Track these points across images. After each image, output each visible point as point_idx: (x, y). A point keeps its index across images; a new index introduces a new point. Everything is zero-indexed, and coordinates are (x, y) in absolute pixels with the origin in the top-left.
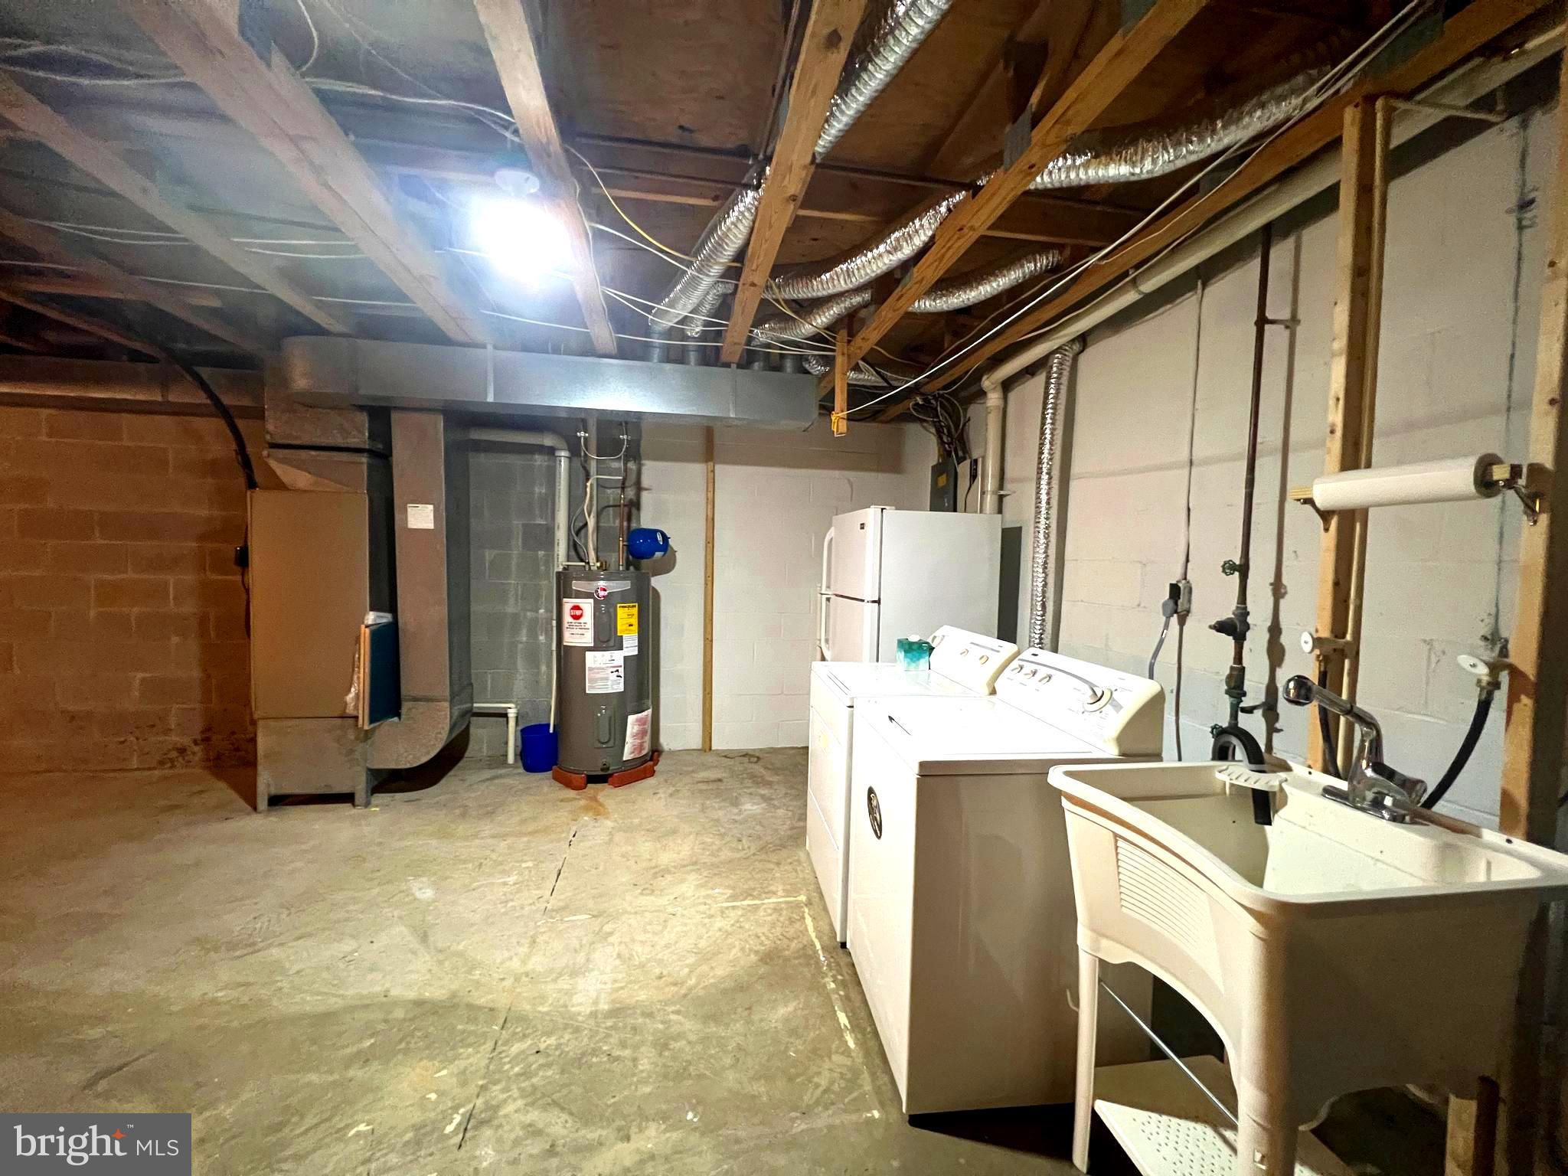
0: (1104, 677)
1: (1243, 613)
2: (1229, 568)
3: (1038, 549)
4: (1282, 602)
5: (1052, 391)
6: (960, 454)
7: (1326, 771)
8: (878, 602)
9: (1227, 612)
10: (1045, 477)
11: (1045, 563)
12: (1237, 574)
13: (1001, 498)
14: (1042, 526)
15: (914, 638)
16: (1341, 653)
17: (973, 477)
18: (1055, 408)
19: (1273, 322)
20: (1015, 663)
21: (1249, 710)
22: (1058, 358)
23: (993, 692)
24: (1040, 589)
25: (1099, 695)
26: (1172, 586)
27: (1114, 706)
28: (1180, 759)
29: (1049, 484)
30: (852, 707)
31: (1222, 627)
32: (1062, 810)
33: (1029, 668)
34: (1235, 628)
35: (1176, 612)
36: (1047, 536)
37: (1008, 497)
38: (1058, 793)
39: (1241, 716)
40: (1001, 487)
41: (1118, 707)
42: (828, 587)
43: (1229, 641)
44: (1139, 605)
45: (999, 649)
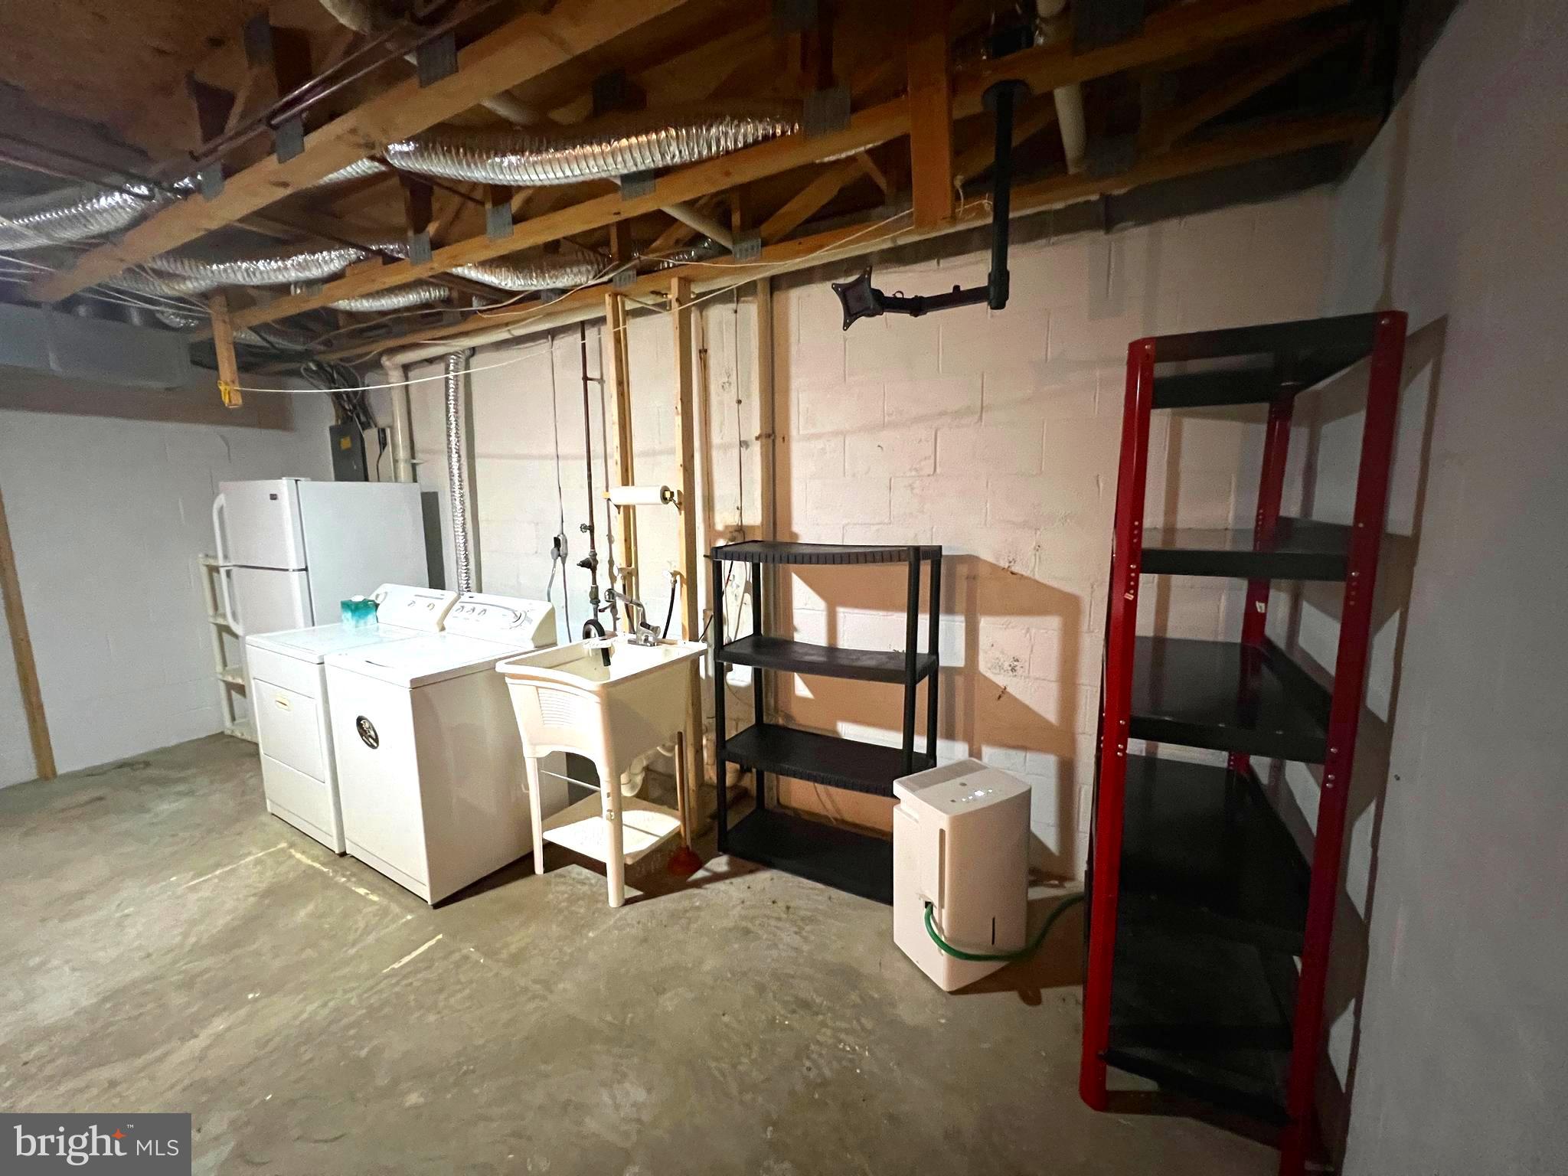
0: (520, 605)
1: (594, 555)
2: (583, 528)
3: (456, 514)
4: (613, 545)
5: (451, 386)
6: (363, 419)
7: (630, 633)
8: (306, 569)
9: (585, 554)
10: (455, 456)
11: (464, 524)
12: (588, 531)
13: (414, 466)
14: (457, 495)
15: (358, 598)
16: (630, 574)
17: (383, 444)
18: (456, 400)
19: (591, 379)
20: (458, 605)
21: (602, 611)
22: (453, 359)
23: (443, 629)
24: (462, 545)
25: (519, 616)
26: (555, 538)
27: (528, 621)
28: (570, 641)
29: (459, 461)
30: (323, 663)
31: (585, 564)
32: (506, 684)
33: (468, 607)
34: (590, 564)
35: (559, 555)
36: (462, 503)
37: (421, 466)
38: (503, 676)
39: (599, 613)
40: (413, 457)
41: (530, 621)
42: (226, 557)
43: (589, 571)
44: (536, 552)
45: (442, 597)
